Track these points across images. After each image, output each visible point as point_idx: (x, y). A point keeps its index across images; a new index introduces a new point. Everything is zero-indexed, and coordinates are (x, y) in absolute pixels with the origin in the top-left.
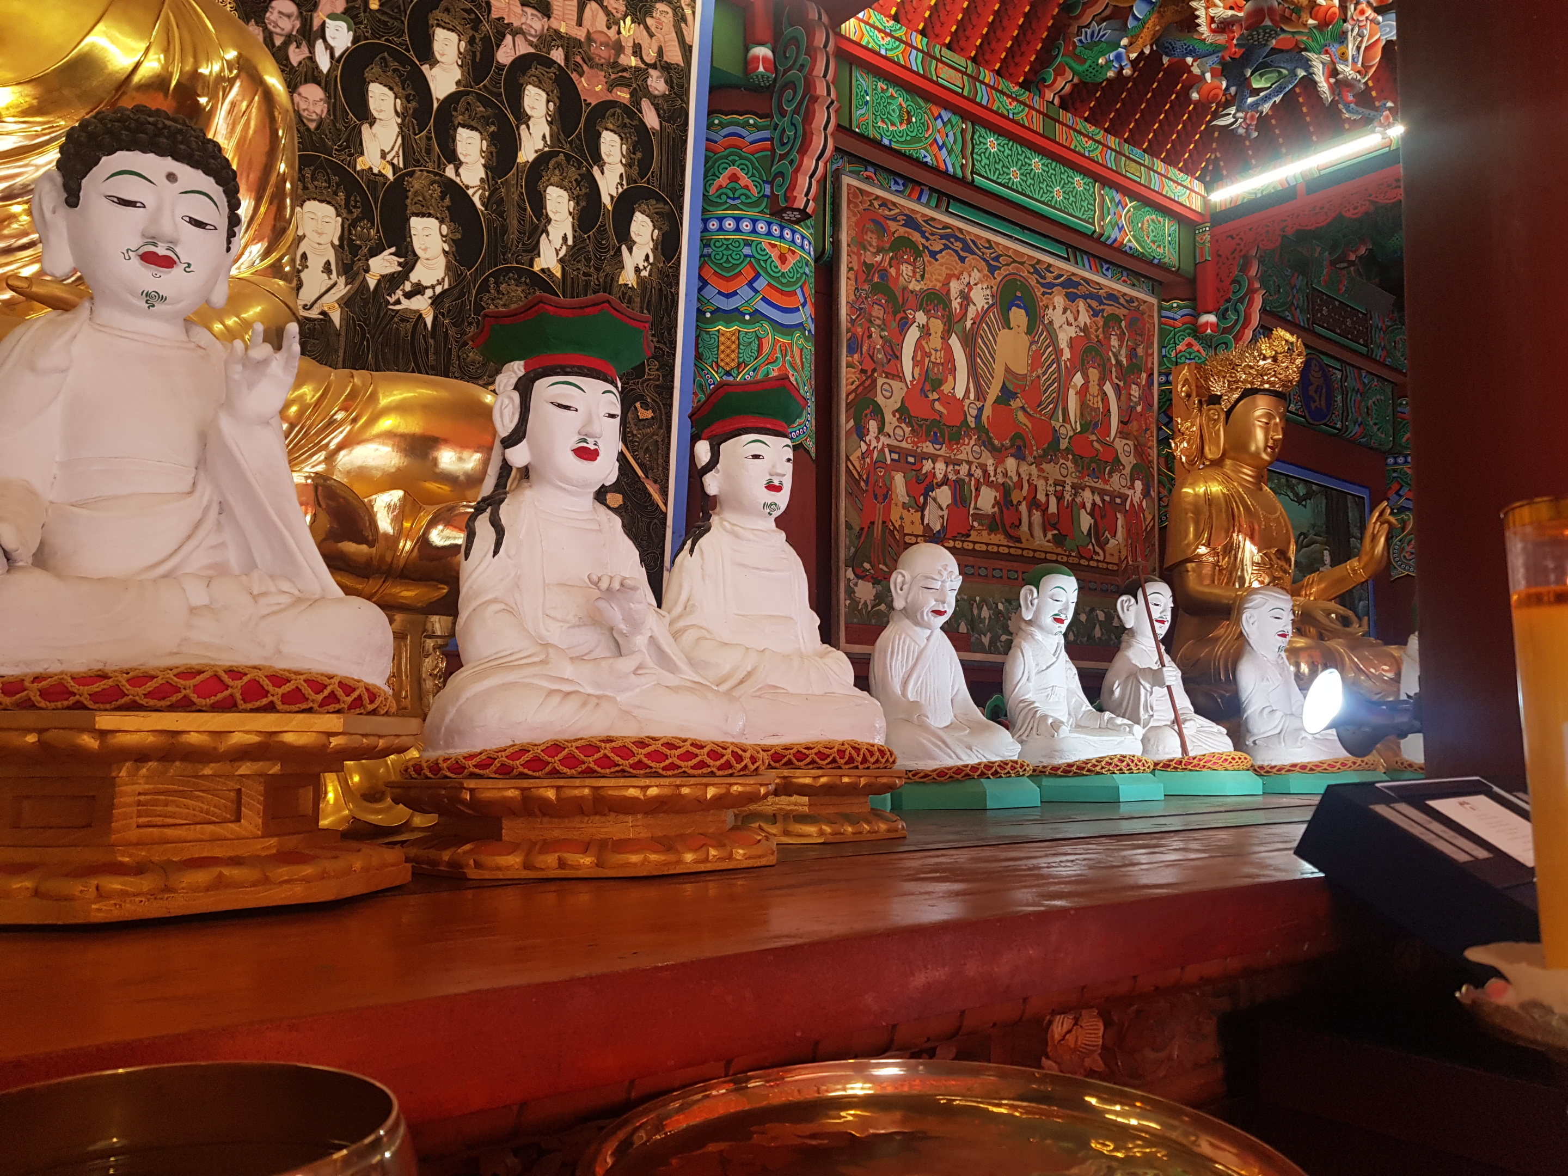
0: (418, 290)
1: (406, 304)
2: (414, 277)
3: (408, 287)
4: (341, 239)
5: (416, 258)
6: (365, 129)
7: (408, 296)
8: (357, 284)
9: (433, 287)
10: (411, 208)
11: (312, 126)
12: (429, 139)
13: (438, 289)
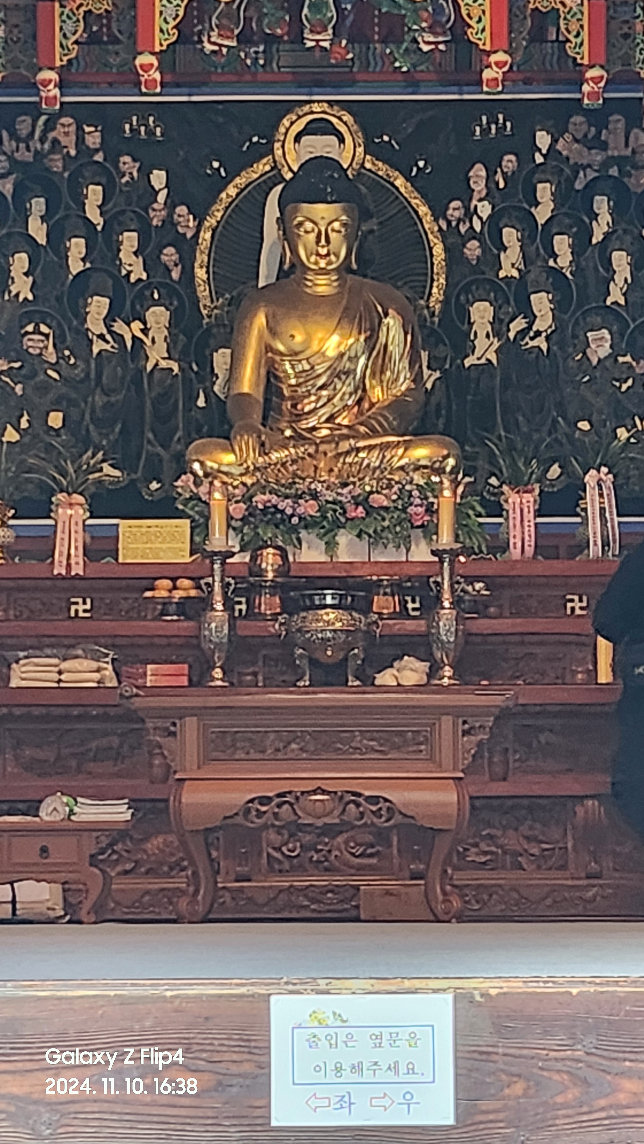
0: (538, 334)
1: (531, 344)
2: (535, 328)
3: (532, 334)
4: (494, 318)
5: (535, 317)
6: (502, 255)
7: (532, 339)
8: (504, 340)
9: (546, 331)
10: (530, 290)
11: (474, 262)
12: (537, 248)
13: (549, 331)
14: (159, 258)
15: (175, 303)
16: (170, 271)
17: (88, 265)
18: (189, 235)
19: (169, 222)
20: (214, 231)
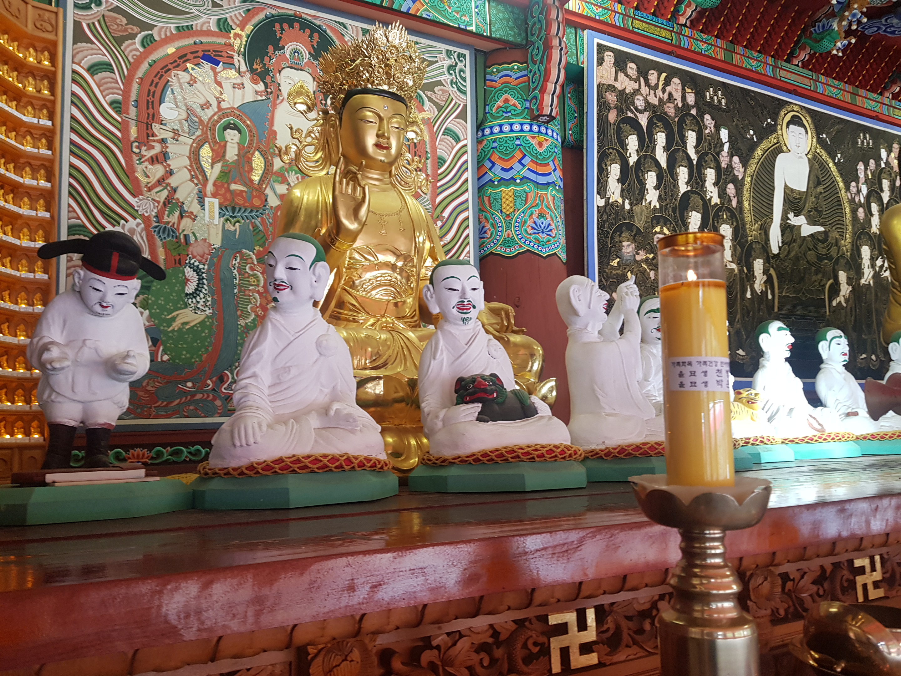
14: (725, 190)
15: (735, 223)
16: (731, 201)
17: (689, 188)
18: (740, 177)
19: (730, 166)
20: (752, 176)
